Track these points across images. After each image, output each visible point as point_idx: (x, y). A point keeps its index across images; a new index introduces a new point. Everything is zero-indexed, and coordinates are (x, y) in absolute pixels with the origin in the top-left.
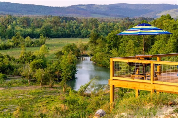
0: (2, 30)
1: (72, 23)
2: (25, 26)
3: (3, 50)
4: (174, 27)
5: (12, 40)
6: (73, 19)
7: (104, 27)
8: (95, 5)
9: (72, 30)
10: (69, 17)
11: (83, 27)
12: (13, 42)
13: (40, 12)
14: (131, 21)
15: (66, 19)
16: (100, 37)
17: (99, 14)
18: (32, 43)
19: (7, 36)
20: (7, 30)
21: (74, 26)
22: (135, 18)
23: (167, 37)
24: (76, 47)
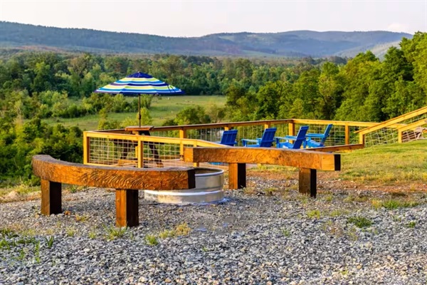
0: (75, 81)
1: (204, 67)
2: (117, 73)
3: (73, 117)
4: (376, 76)
5: (90, 99)
6: (207, 60)
7: (262, 75)
8: (250, 34)
9: (202, 82)
10: (201, 57)
11: (224, 75)
12: (92, 103)
13: (149, 48)
14: (316, 64)
15: (195, 60)
16: (246, 94)
17: (257, 50)
18: (127, 105)
19: (82, 92)
20: (83, 80)
21: (208, 74)
22: (324, 59)
23: (363, 93)
24: (203, 113)
